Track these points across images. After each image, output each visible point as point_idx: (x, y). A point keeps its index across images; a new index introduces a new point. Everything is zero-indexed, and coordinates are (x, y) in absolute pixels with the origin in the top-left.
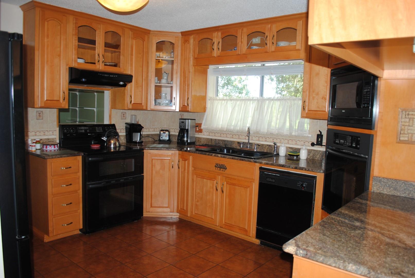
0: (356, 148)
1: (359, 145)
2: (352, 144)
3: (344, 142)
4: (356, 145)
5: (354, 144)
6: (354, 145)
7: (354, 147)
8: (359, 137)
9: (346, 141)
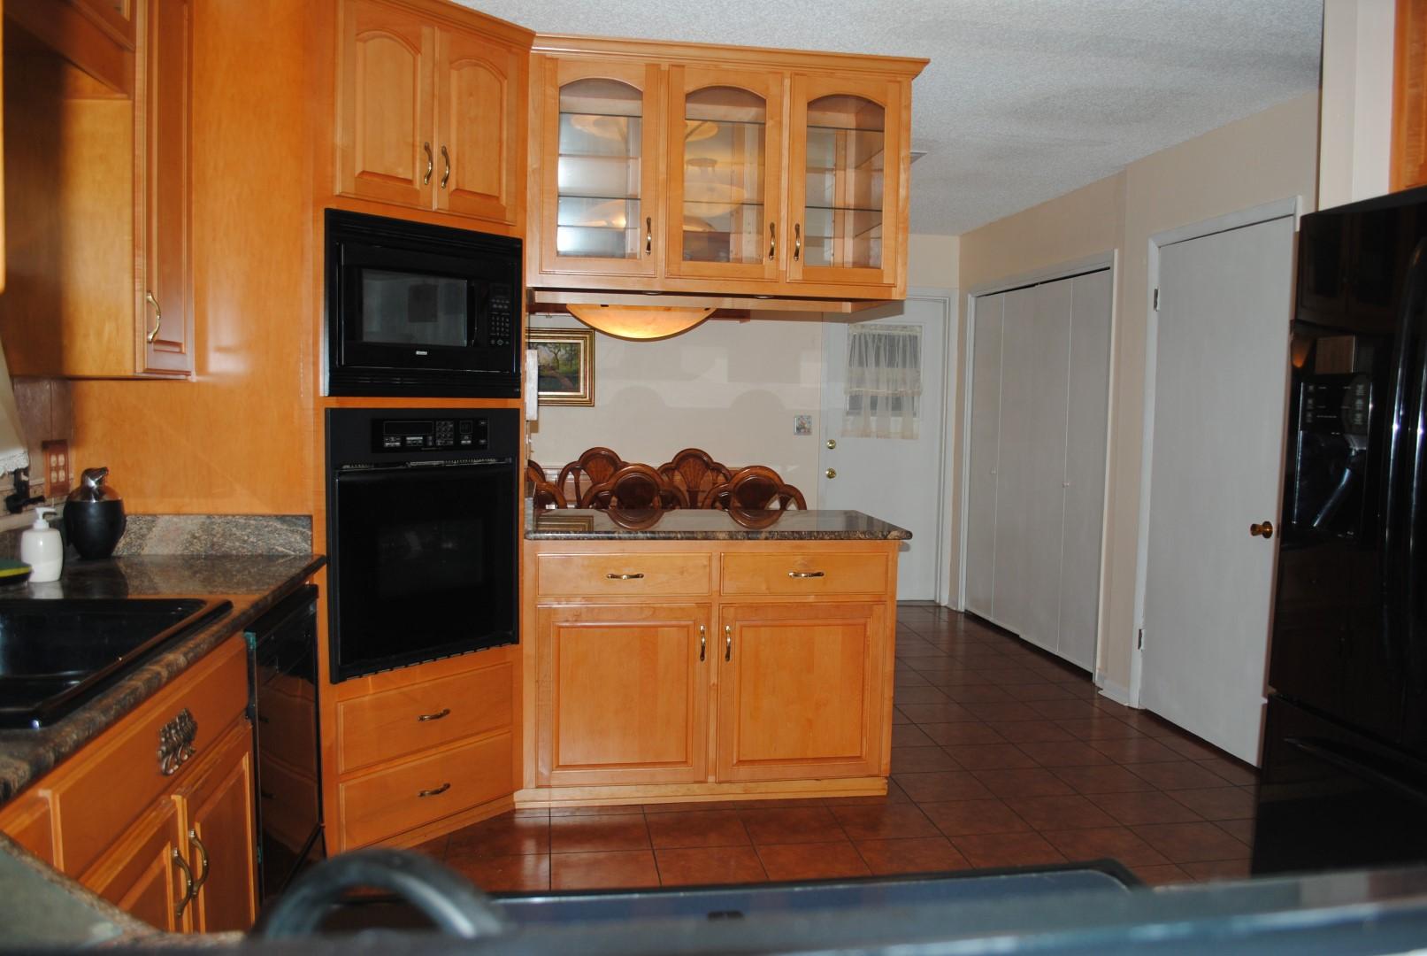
0: (475, 446)
1: (485, 438)
2: (458, 439)
3: (425, 440)
4: (475, 439)
5: (466, 437)
6: (466, 441)
7: (467, 445)
8: (482, 419)
9: (434, 435)
